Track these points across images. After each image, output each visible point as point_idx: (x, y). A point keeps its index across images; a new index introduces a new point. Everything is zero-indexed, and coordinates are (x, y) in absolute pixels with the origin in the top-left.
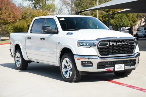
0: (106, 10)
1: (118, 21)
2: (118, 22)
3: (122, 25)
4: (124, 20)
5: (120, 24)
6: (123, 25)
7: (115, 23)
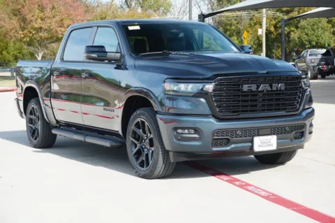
0: (285, 9)
1: (307, 34)
2: (306, 36)
3: (314, 43)
4: (320, 31)
5: (310, 42)
6: (317, 43)
7: (298, 38)
